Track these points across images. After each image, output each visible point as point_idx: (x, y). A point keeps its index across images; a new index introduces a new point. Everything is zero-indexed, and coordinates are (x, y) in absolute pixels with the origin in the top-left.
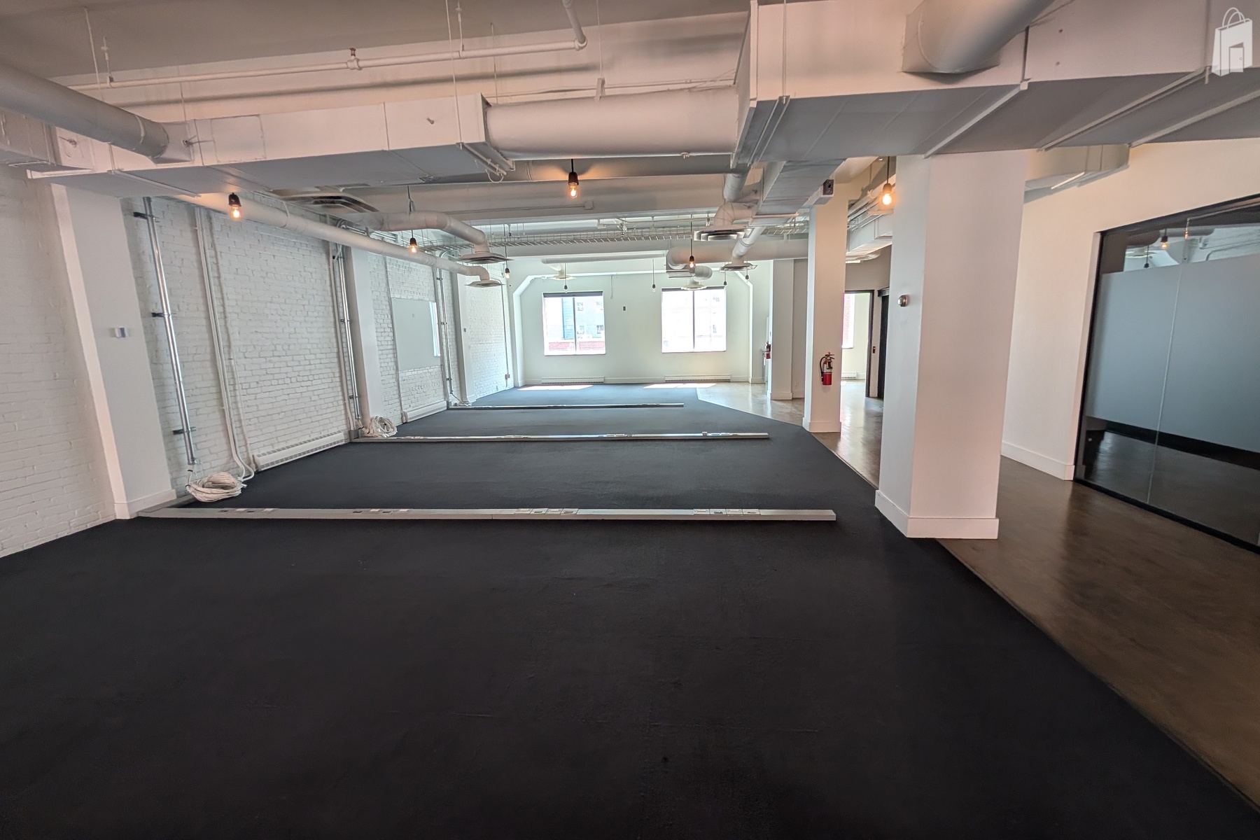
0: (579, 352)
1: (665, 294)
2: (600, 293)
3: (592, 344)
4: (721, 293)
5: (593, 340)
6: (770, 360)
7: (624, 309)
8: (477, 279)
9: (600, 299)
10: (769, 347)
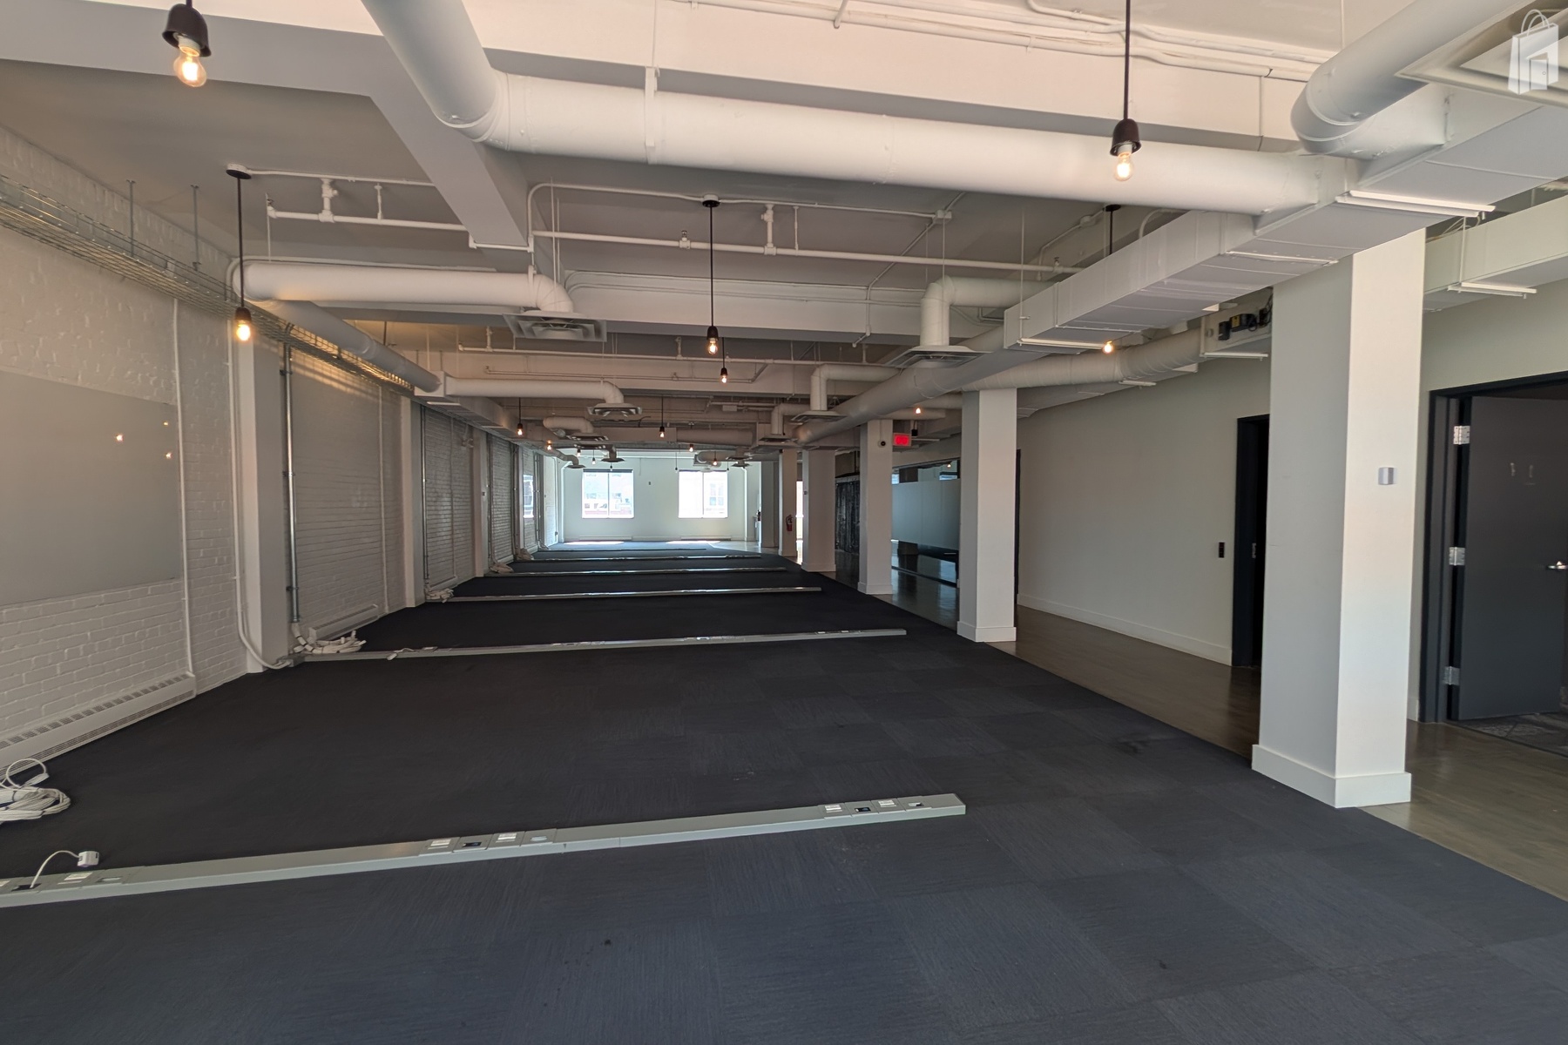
0: (610, 517)
1: (680, 473)
2: (630, 471)
3: (623, 511)
4: (725, 474)
5: (623, 508)
6: (760, 522)
7: (650, 483)
8: (570, 463)
9: (631, 475)
10: (759, 513)
